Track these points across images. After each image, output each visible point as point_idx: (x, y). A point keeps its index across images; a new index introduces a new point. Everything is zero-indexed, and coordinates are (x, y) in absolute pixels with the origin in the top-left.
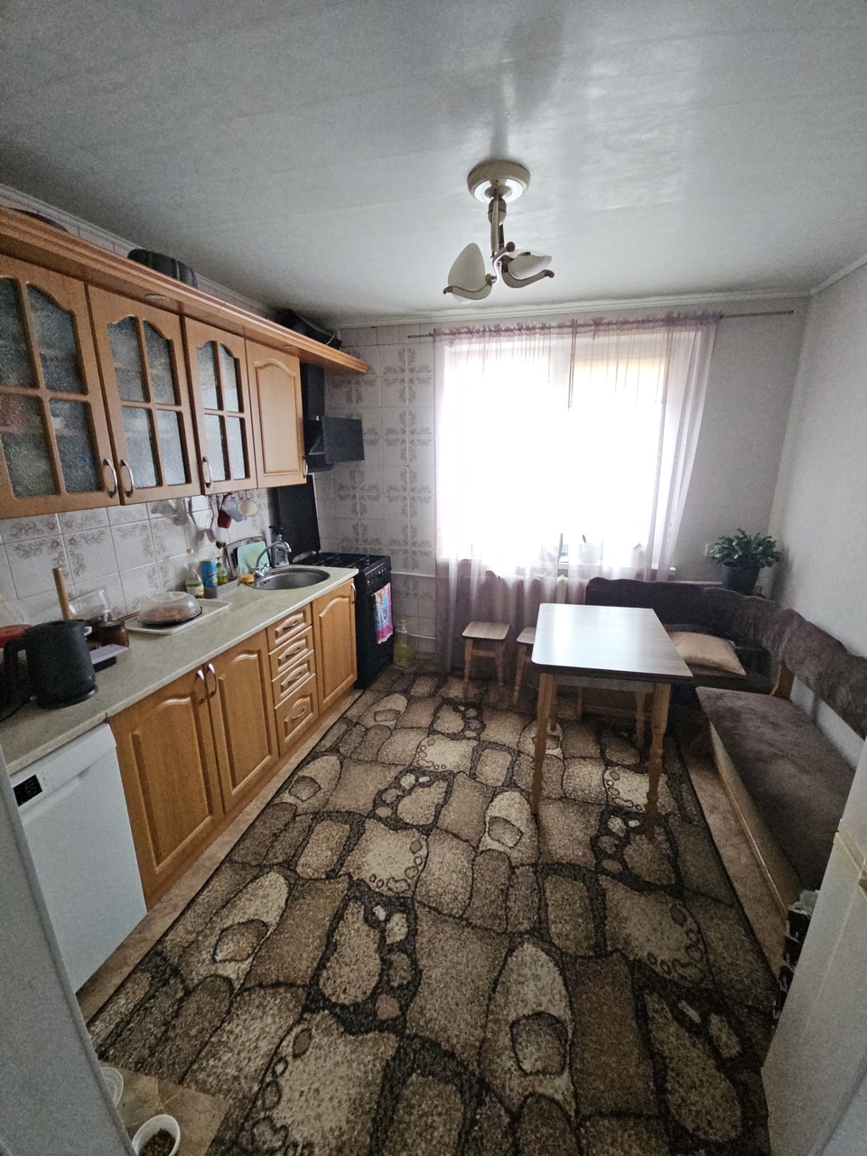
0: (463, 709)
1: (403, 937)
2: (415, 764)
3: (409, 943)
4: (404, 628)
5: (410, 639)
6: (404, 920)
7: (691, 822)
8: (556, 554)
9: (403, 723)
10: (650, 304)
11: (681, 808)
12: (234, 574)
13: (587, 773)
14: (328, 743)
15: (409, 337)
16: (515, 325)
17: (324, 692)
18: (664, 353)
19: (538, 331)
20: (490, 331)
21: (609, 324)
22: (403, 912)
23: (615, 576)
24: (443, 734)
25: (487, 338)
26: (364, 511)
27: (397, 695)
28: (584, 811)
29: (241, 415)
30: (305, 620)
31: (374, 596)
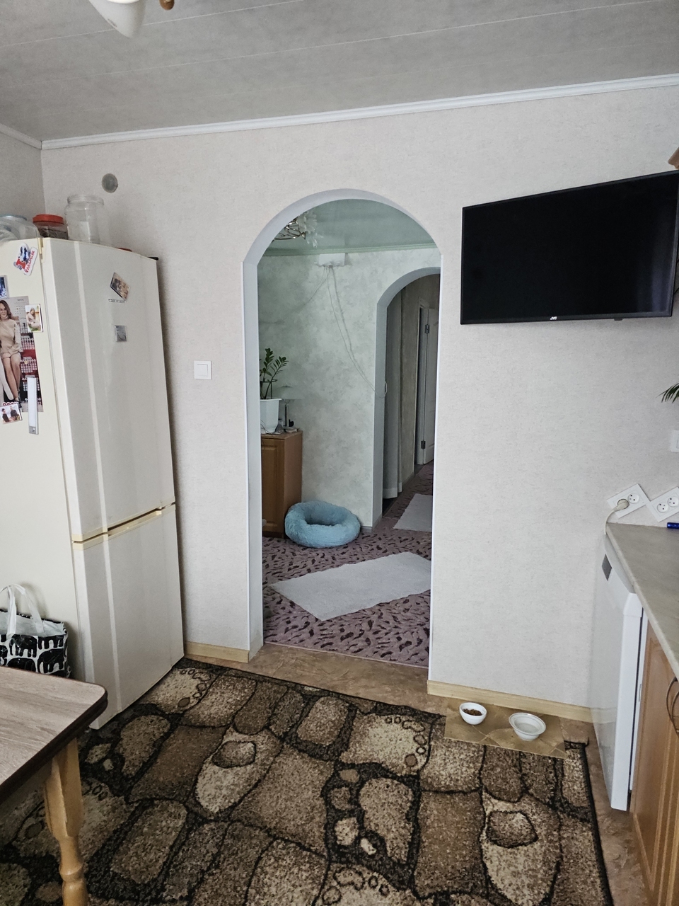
1: (340, 822)
3: (334, 817)
6: (339, 838)
22: (341, 846)
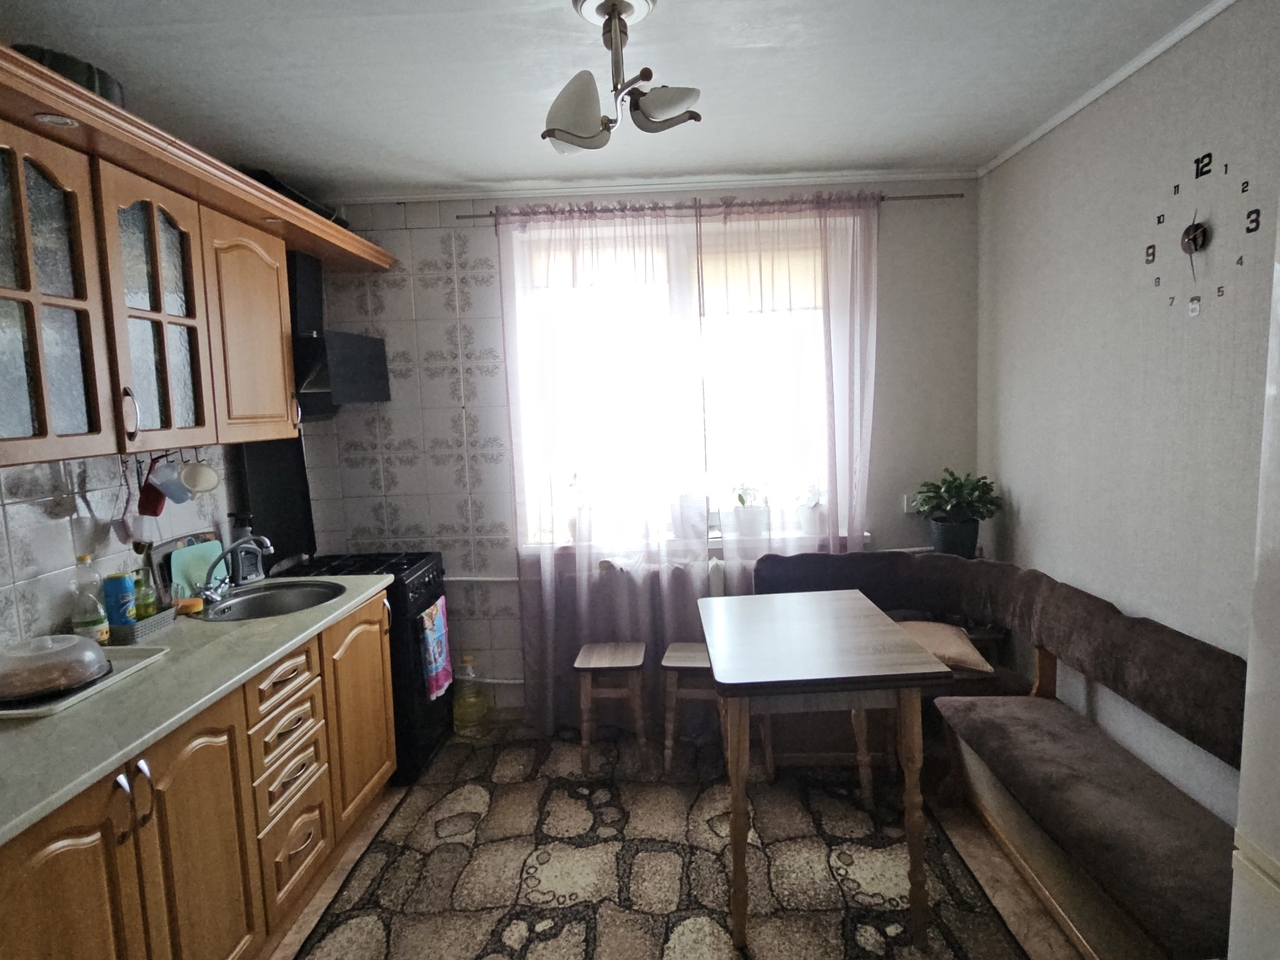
0: (586, 792)
2: (522, 901)
4: (470, 670)
5: (480, 689)
7: (971, 909)
8: (703, 527)
9: (489, 833)
10: (794, 182)
11: (952, 890)
12: (166, 600)
13: (803, 862)
14: (356, 892)
15: (458, 217)
16: (615, 204)
17: (344, 798)
18: (819, 245)
19: (649, 212)
20: (580, 211)
21: (743, 205)
23: (791, 552)
24: (561, 840)
25: (576, 221)
26: (392, 482)
27: (468, 787)
28: (815, 925)
29: (190, 322)
30: (308, 666)
31: (422, 618)
